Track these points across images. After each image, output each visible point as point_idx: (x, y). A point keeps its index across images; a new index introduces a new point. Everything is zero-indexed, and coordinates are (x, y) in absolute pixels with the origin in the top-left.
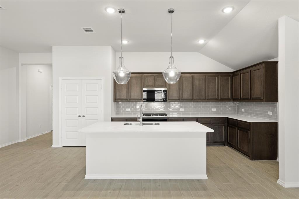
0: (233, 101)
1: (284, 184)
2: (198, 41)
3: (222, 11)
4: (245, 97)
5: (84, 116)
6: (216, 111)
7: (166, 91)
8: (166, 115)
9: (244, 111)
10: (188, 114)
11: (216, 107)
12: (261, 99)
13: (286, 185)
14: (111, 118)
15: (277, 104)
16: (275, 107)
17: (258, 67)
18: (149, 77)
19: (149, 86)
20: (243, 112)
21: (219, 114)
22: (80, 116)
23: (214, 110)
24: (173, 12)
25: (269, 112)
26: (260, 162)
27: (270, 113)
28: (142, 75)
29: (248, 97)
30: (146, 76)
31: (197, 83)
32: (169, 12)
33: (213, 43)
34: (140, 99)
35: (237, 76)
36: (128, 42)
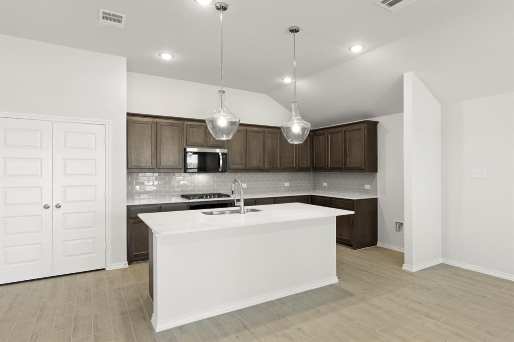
0: (314, 172)
1: (412, 268)
2: (283, 80)
3: (350, 49)
4: (336, 166)
5: (58, 207)
6: (290, 187)
7: (227, 153)
8: (228, 196)
9: (326, 185)
10: (252, 193)
11: (290, 180)
12: (362, 168)
13: (415, 269)
14: (127, 206)
15: (376, 174)
16: (374, 179)
17: (357, 127)
18: (196, 127)
19: (197, 144)
20: (324, 187)
21: (293, 191)
22: (47, 207)
23: (287, 184)
24: (297, 31)
25: (365, 185)
26: (365, 250)
27: (367, 187)
28: (182, 122)
29: (341, 166)
30: (190, 125)
31: (269, 142)
32: (292, 31)
33: (302, 85)
34: (179, 167)
35: (322, 137)
36: (173, 57)
